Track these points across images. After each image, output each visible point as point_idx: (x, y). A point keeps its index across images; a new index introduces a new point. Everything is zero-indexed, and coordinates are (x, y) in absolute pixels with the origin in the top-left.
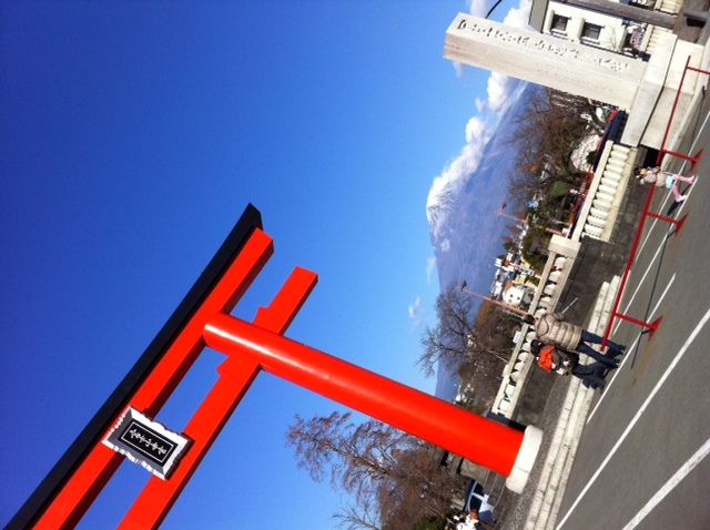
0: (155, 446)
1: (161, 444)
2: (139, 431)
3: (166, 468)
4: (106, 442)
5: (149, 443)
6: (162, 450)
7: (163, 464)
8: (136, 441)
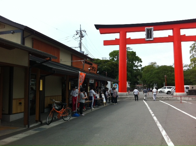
0: (149, 35)
1: (150, 36)
2: (150, 32)
3: (147, 40)
4: (146, 28)
5: (149, 34)
6: (149, 37)
7: (147, 39)
8: (148, 32)
